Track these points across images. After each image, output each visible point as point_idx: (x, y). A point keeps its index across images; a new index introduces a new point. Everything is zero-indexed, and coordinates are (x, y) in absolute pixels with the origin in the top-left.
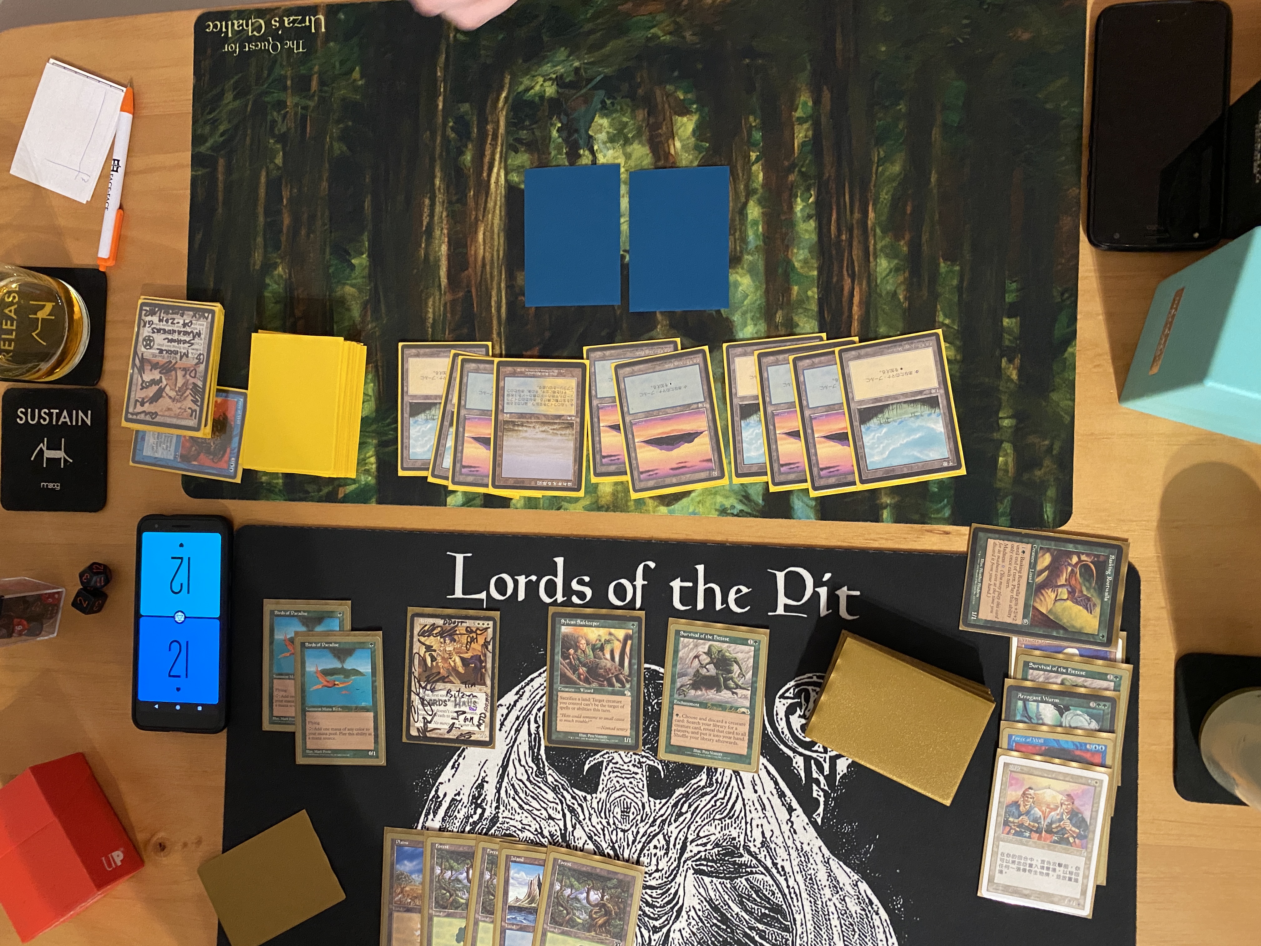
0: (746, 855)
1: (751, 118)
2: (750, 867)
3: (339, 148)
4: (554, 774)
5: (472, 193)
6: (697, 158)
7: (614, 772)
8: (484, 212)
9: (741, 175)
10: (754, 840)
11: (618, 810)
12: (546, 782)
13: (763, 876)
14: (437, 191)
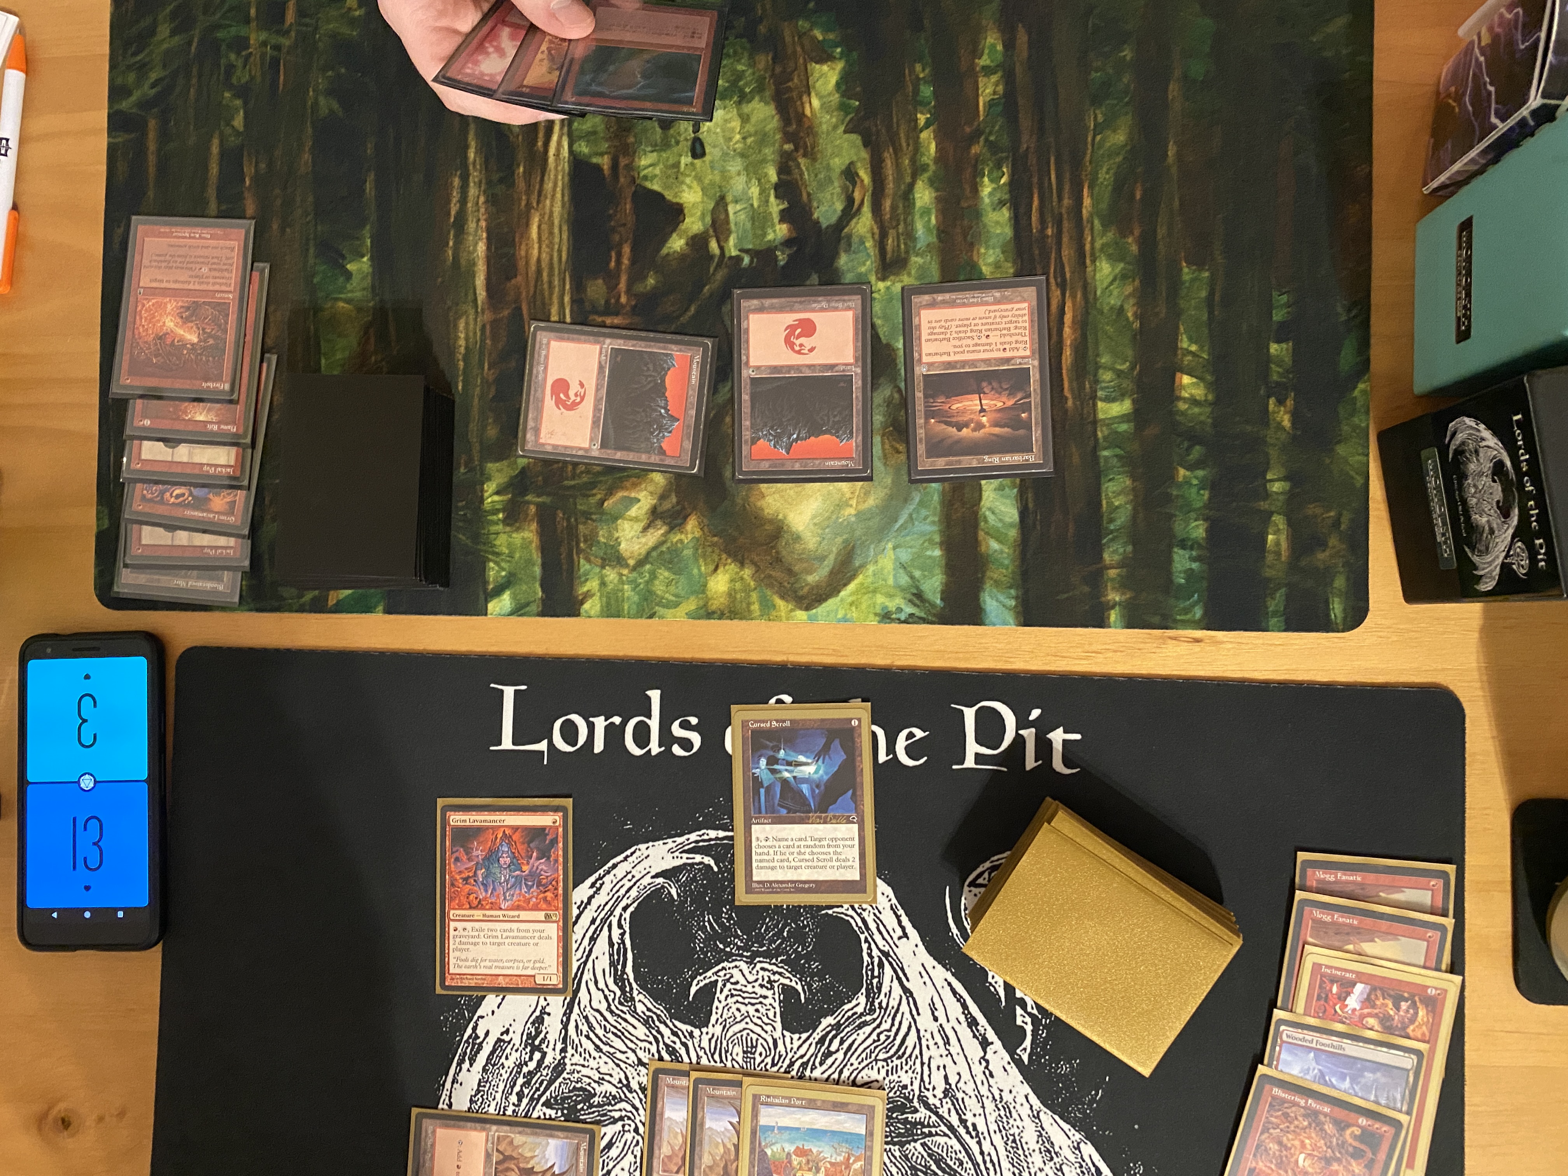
0: (922, 1109)
1: (918, 67)
2: (929, 1126)
3: (326, 105)
4: (646, 1001)
5: (521, 169)
6: (843, 121)
7: (732, 996)
8: (539, 195)
9: (904, 144)
10: (934, 1088)
11: (738, 1050)
12: (634, 1012)
13: (946, 1139)
14: (471, 167)
